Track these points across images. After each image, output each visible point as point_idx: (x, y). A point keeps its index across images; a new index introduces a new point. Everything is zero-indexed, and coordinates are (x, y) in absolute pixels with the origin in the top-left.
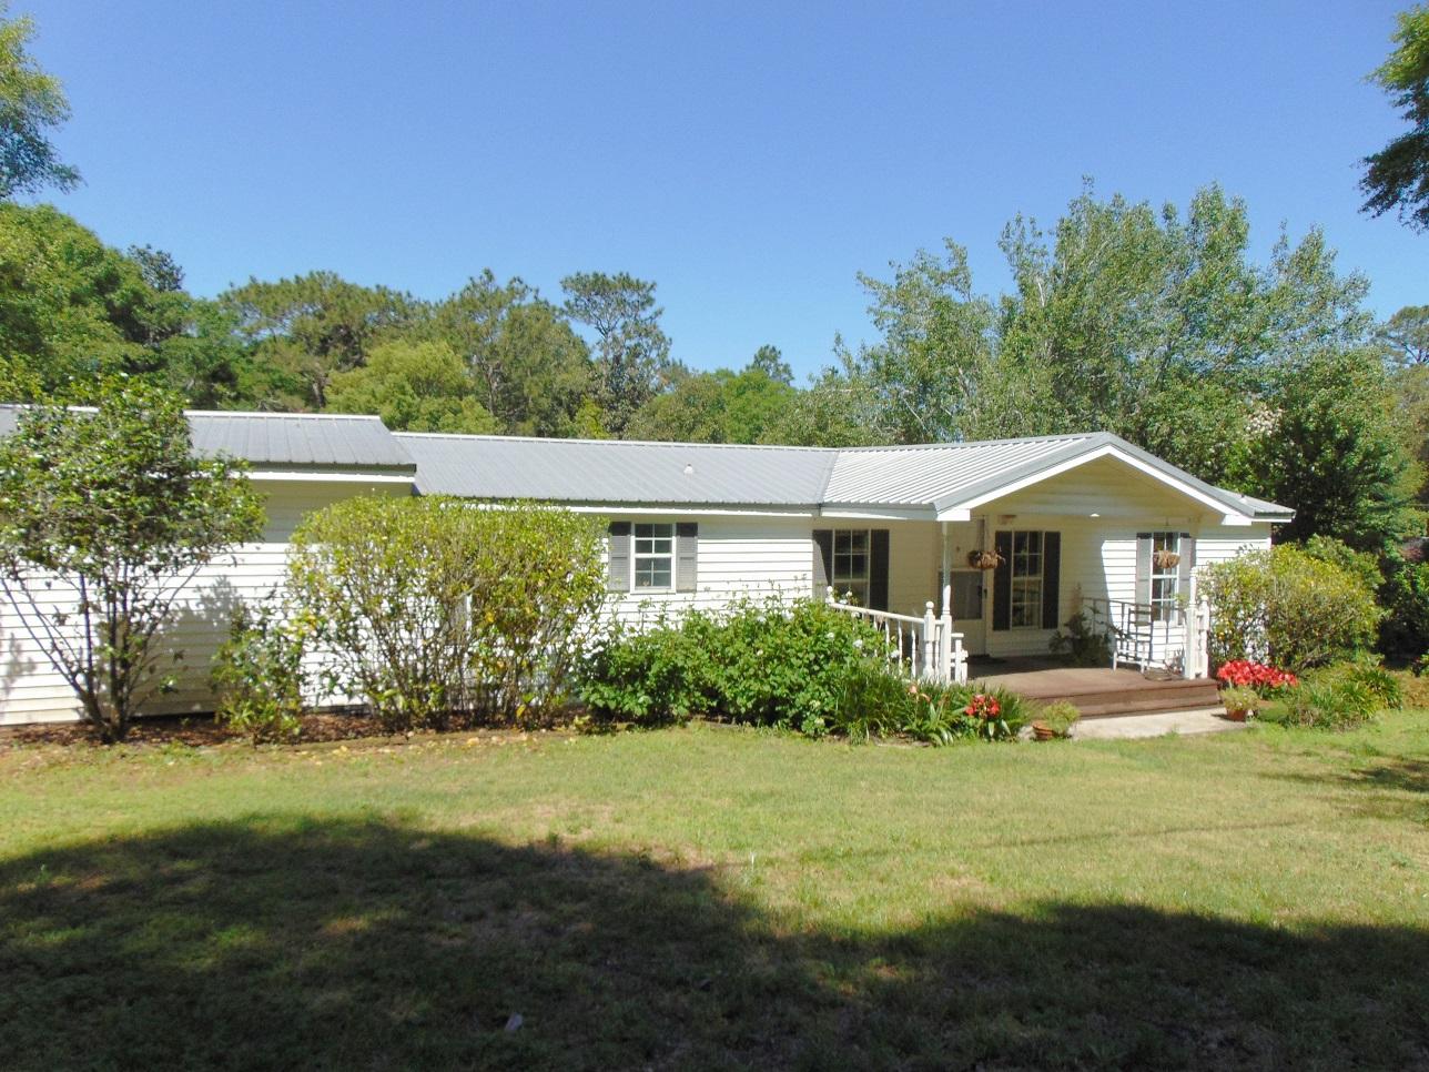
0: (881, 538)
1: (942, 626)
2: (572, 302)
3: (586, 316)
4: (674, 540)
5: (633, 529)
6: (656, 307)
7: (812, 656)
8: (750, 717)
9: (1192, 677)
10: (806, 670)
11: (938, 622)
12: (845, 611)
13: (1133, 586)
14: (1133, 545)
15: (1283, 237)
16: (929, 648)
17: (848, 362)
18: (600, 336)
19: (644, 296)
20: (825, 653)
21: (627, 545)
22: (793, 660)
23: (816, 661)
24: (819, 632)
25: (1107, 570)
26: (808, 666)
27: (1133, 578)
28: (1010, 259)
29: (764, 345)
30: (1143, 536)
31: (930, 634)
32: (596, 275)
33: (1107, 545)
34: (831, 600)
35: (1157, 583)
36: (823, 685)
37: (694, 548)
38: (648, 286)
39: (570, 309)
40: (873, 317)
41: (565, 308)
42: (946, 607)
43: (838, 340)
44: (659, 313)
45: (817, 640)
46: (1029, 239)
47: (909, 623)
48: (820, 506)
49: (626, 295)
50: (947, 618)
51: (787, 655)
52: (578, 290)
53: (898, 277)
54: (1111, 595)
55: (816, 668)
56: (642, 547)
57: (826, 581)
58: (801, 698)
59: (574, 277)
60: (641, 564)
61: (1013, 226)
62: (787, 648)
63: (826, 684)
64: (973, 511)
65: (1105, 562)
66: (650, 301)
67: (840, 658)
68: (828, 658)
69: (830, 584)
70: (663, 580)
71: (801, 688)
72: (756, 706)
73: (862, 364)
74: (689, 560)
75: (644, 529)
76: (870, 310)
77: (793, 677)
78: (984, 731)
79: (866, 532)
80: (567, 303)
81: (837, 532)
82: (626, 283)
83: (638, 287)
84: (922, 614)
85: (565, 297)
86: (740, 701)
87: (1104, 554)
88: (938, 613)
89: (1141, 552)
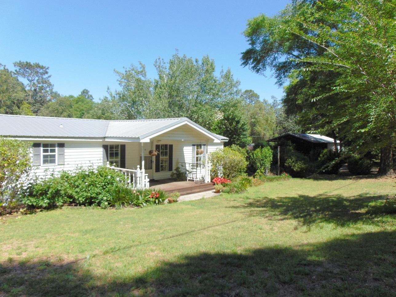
0: (123, 147)
1: (142, 172)
2: (18, 70)
3: (24, 75)
4: (57, 149)
5: (42, 145)
6: (49, 75)
7: (103, 184)
8: (84, 204)
9: (207, 182)
10: (102, 188)
11: (141, 171)
12: (113, 169)
13: (191, 159)
14: (191, 148)
15: (222, 70)
16: (138, 179)
17: (111, 95)
18: (28, 82)
19: (45, 71)
20: (107, 182)
21: (40, 151)
22: (98, 185)
23: (105, 185)
24: (105, 176)
25: (185, 155)
26: (102, 187)
27: (191, 157)
28: (157, 69)
29: (84, 89)
30: (194, 145)
31: (139, 175)
32: (27, 62)
33: (185, 148)
34: (108, 166)
35: (197, 157)
36: (107, 192)
37: (64, 151)
38: (46, 68)
39: (17, 73)
40: (119, 82)
41: (16, 72)
42: (143, 167)
43: (108, 89)
44: (49, 77)
45: (105, 179)
46: (162, 64)
47: (132, 172)
48: (105, 138)
49: (38, 70)
50: (143, 170)
51: (95, 184)
52: (20, 67)
53: (126, 71)
54: (186, 161)
55: (105, 187)
56: (45, 151)
57: (107, 160)
58: (100, 197)
59: (18, 62)
60: (45, 157)
61: (158, 60)
62: (96, 181)
63: (108, 192)
64: (151, 139)
65: (184, 153)
66: (47, 73)
67: (112, 184)
68: (108, 184)
69: (108, 161)
70: (53, 161)
71: (100, 193)
72: (86, 200)
73: (116, 96)
74: (62, 155)
75: (45, 145)
76: (118, 80)
77: (97, 190)
78: (155, 202)
79: (118, 145)
80: (16, 71)
81: (110, 145)
82: (38, 66)
83: (42, 68)
84: (136, 169)
85: (15, 68)
86: (80, 199)
87: (184, 150)
88: (141, 168)
89: (193, 150)
